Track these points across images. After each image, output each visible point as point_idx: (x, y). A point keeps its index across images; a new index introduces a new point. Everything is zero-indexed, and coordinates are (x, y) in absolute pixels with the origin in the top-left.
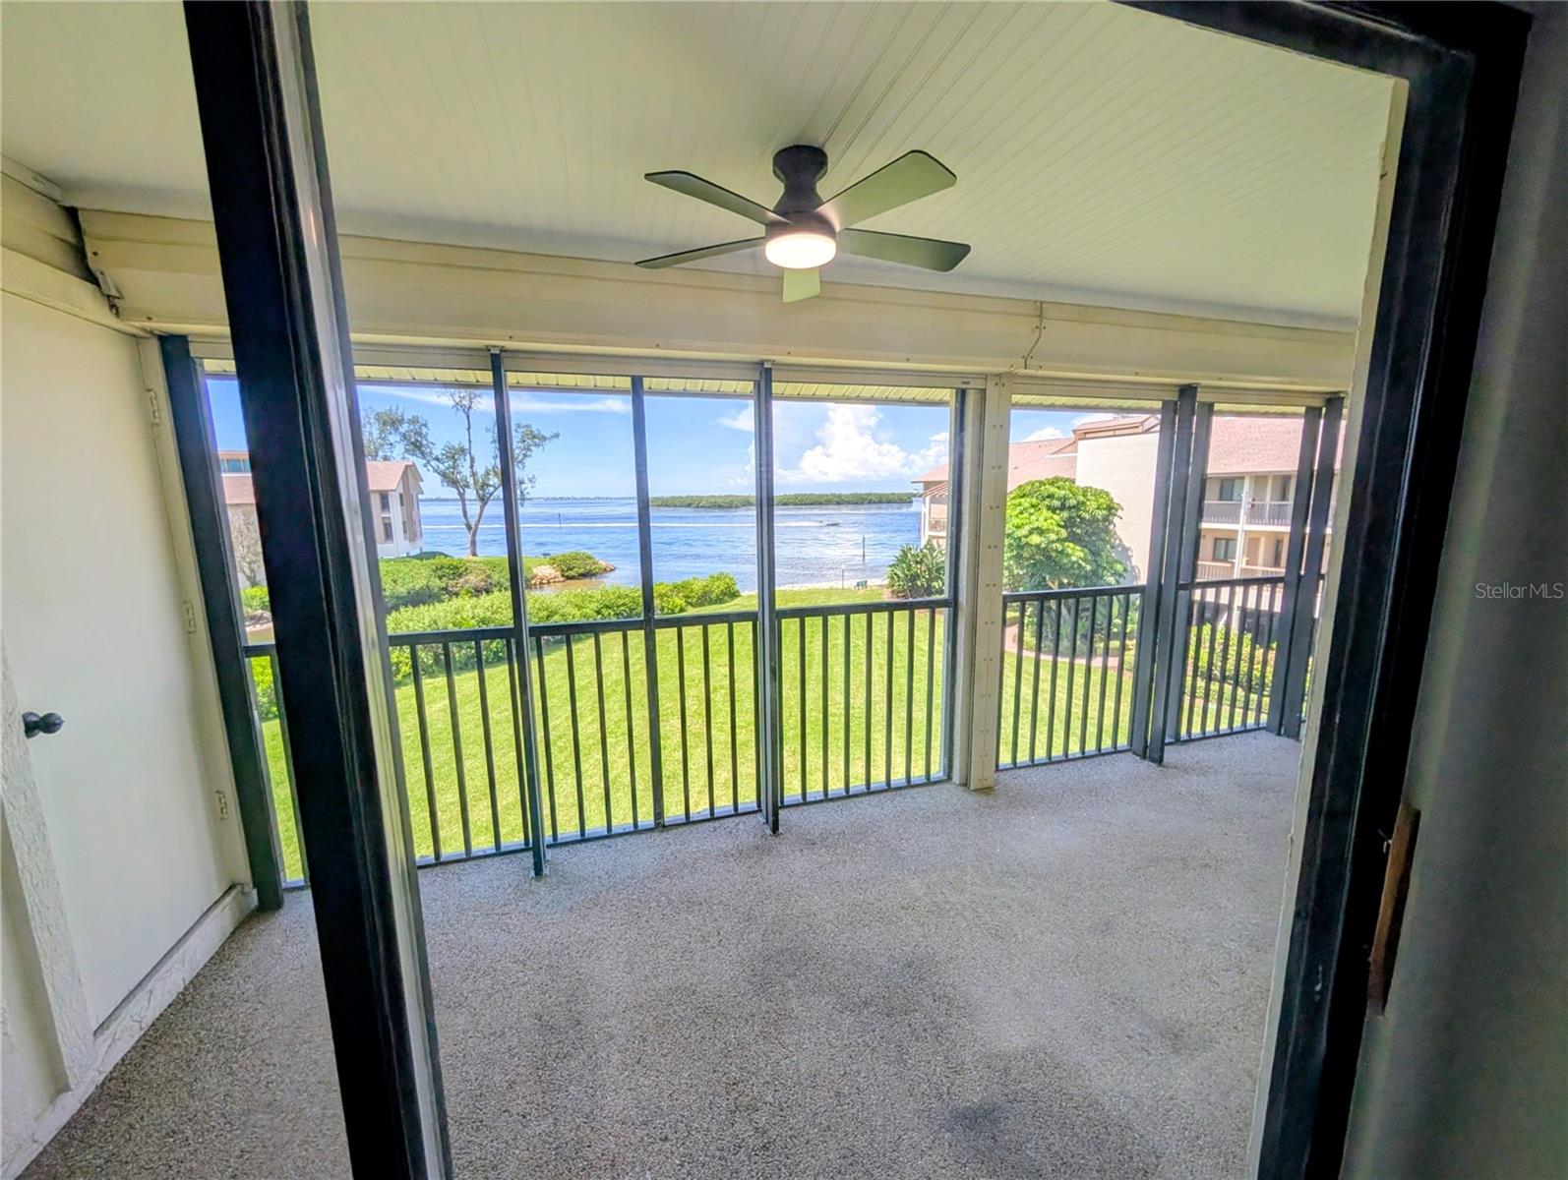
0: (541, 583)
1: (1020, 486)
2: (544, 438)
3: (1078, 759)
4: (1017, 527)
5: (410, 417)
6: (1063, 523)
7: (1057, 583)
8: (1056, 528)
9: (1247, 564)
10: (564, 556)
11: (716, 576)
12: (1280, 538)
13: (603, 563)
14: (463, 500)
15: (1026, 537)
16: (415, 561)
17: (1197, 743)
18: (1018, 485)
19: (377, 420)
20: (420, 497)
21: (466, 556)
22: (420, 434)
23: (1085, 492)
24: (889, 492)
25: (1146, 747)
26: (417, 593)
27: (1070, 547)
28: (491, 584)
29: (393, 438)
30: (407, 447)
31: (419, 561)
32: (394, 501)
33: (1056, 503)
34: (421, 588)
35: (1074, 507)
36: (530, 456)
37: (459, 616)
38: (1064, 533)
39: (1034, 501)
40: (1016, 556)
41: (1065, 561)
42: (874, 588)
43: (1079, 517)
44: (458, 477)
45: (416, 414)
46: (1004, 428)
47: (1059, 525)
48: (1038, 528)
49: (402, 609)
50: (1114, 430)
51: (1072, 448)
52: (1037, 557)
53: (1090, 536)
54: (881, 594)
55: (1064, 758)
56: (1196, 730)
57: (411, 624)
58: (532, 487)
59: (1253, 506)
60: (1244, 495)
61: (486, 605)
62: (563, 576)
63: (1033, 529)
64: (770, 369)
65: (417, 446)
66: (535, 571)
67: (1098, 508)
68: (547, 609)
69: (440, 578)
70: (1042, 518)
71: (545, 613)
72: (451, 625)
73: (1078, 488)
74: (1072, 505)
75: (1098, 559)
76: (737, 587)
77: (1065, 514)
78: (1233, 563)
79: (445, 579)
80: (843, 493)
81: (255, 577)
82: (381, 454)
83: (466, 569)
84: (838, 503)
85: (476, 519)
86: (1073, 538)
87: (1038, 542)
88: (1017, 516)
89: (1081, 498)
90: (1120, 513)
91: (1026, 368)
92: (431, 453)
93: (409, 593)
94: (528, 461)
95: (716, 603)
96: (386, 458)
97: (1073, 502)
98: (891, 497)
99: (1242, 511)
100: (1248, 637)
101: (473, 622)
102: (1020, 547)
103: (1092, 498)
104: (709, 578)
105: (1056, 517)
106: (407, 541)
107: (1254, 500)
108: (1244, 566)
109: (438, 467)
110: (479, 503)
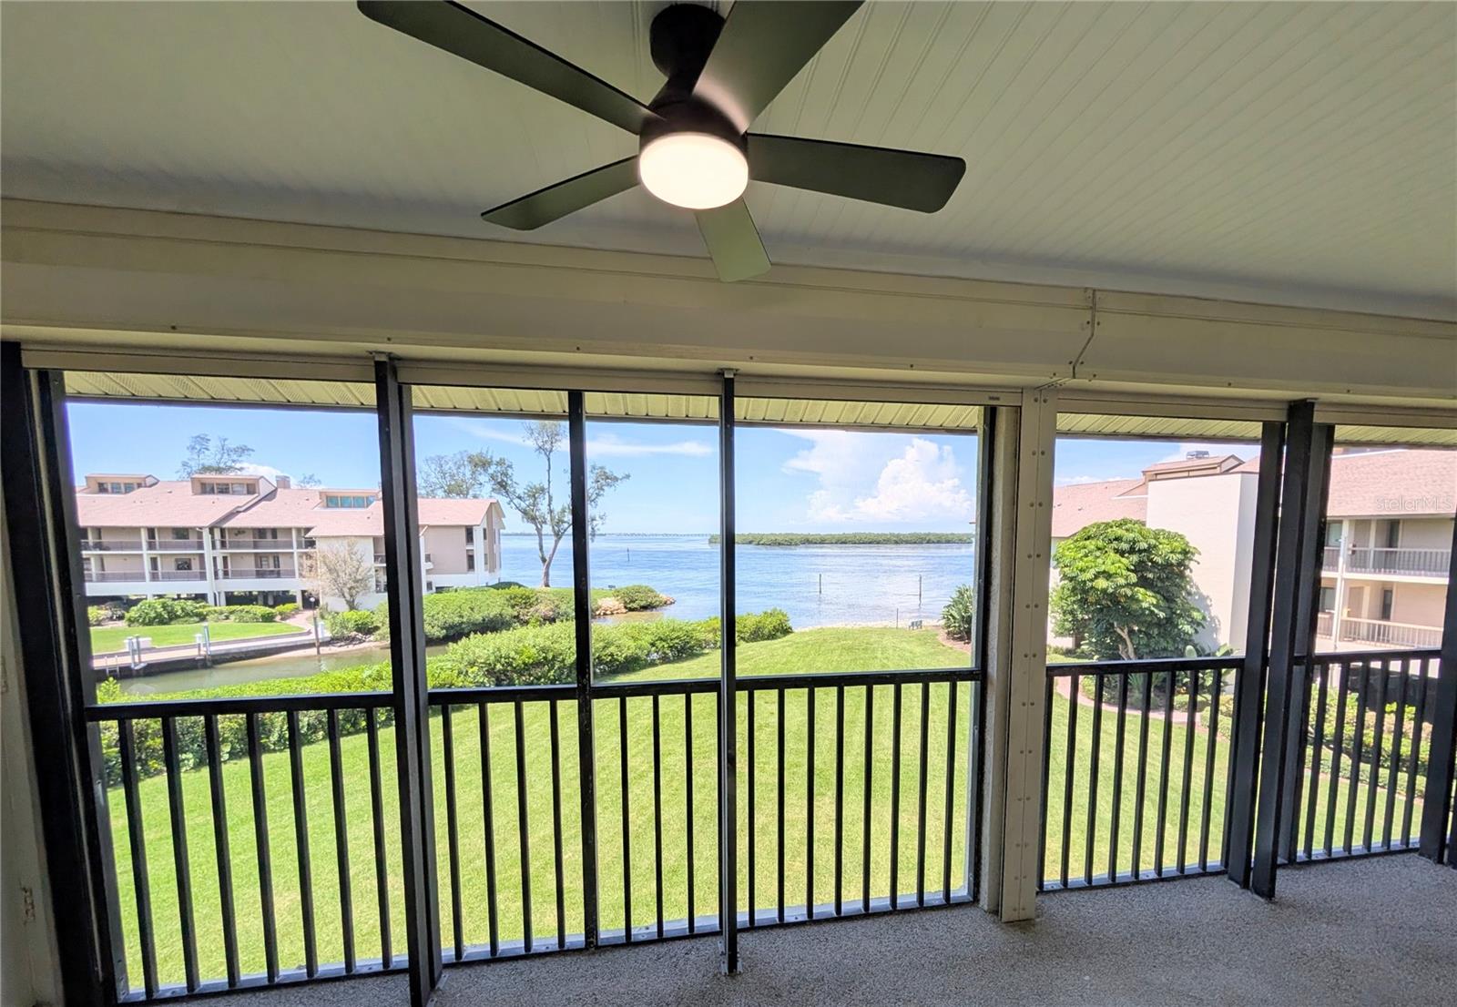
0: (605, 614)
1: (1085, 528)
2: (616, 479)
3: (1153, 881)
4: (1081, 571)
5: (498, 460)
6: (1132, 568)
7: (1126, 630)
8: (1125, 572)
9: (1349, 615)
10: (627, 588)
11: (769, 611)
12: (1388, 588)
13: (664, 596)
14: (540, 535)
15: (1092, 580)
16: (492, 590)
17: (1321, 867)
18: (1082, 527)
19: (470, 462)
20: (502, 531)
21: (540, 587)
22: (506, 475)
23: (1156, 535)
24: (949, 532)
25: (1248, 869)
26: (491, 621)
27: (1141, 592)
28: (559, 613)
29: (483, 478)
30: (494, 487)
31: (495, 591)
32: (478, 535)
33: (1125, 546)
34: (495, 616)
35: (1145, 550)
36: (603, 495)
37: (521, 645)
38: (1133, 578)
39: (1100, 544)
40: (1080, 601)
41: (1135, 606)
42: (929, 628)
43: (1151, 561)
44: (537, 513)
45: (502, 457)
46: (1047, 457)
47: (1128, 569)
48: (1104, 572)
49: (472, 635)
50: (1189, 471)
51: (1141, 489)
52: (1104, 602)
53: (1163, 582)
54: (937, 635)
55: (1133, 879)
56: (1318, 847)
57: (477, 650)
58: (603, 524)
59: (1354, 552)
60: (1342, 540)
61: (547, 635)
62: (626, 607)
63: (1099, 573)
64: (732, 380)
65: (502, 486)
66: (600, 603)
67: (1171, 552)
68: (604, 640)
69: (513, 607)
70: (1109, 562)
71: (602, 644)
72: (513, 653)
73: (1149, 531)
74: (1142, 548)
75: (1172, 606)
76: (790, 624)
77: (1135, 558)
78: (1332, 615)
79: (517, 608)
80: (901, 532)
81: (353, 601)
82: (471, 492)
83: (537, 599)
84: (896, 543)
85: (551, 552)
86: (1144, 583)
87: (1104, 586)
88: (1081, 559)
89: (1153, 542)
90: (1196, 557)
91: (1074, 377)
92: (514, 492)
93: (484, 620)
94: (600, 500)
95: (768, 639)
96: (475, 497)
97: (1144, 545)
98: (950, 537)
99: (1341, 560)
100: (1352, 698)
101: (534, 650)
102: (1085, 591)
103: (1166, 541)
104: (763, 615)
105: (1123, 560)
106: (487, 572)
107: (1354, 546)
108: (1345, 617)
109: (520, 504)
110: (554, 538)
